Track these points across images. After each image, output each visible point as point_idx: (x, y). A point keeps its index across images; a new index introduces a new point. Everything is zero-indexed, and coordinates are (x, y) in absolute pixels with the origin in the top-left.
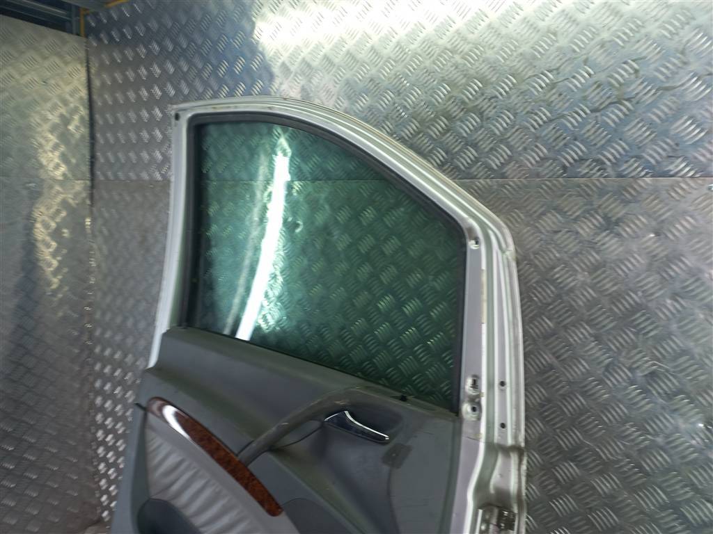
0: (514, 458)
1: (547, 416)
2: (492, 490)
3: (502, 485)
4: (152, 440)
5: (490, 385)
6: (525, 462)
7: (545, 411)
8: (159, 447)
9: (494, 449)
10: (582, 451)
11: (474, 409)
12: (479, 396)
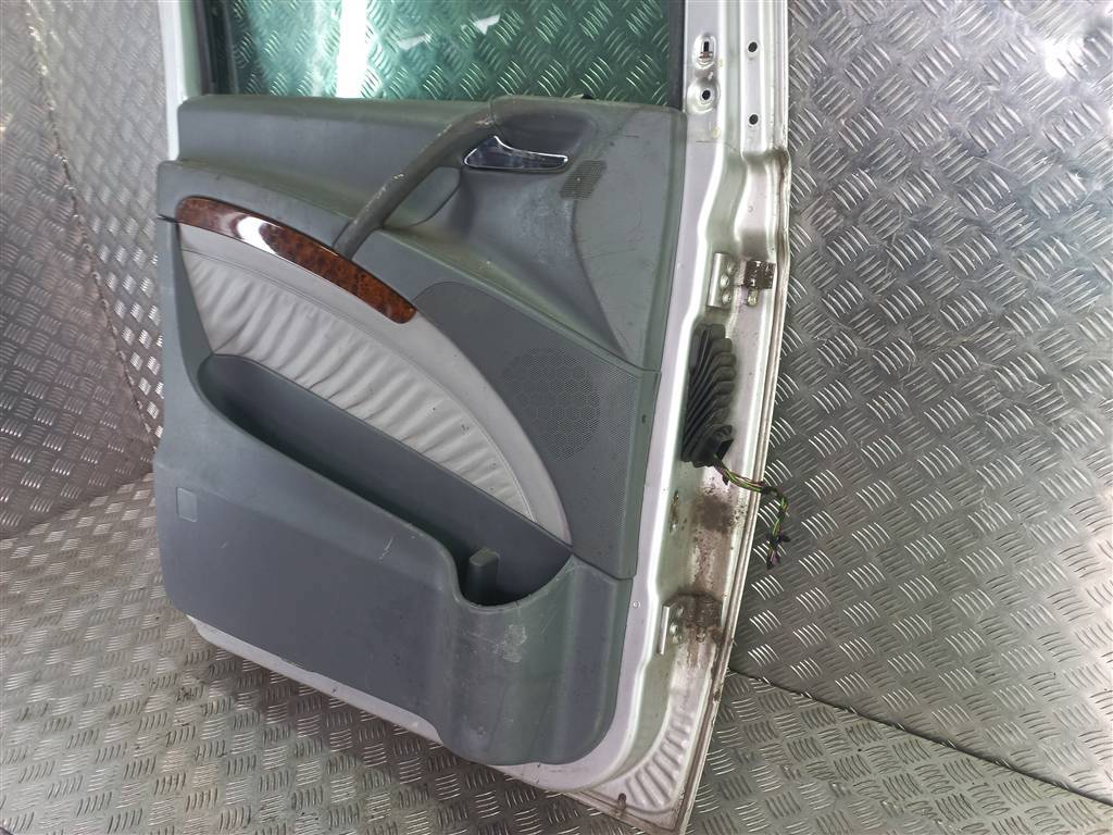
0: (771, 172)
1: (826, 100)
2: (738, 238)
3: (754, 226)
4: (197, 266)
5: (733, 54)
6: (788, 178)
7: (823, 92)
8: (209, 275)
9: (741, 164)
10: (880, 147)
11: (706, 95)
12: (714, 69)
